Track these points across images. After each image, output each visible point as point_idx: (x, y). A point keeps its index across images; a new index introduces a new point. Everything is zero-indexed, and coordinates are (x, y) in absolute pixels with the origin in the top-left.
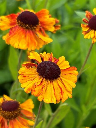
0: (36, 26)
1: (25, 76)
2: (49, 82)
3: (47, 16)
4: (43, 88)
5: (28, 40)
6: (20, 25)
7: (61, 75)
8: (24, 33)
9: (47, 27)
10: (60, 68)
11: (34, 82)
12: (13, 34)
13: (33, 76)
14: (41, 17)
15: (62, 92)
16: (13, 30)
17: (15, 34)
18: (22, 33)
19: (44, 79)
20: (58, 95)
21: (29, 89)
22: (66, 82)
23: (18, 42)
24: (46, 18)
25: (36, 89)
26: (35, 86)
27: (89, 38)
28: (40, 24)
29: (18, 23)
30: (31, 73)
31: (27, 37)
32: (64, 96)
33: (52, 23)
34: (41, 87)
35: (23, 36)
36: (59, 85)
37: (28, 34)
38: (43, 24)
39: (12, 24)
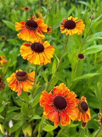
0: (36, 28)
1: (24, 50)
2: (37, 53)
3: (43, 23)
4: (33, 56)
5: (31, 36)
6: (27, 27)
7: (45, 50)
8: (29, 32)
9: (43, 30)
10: (44, 47)
11: (28, 53)
12: (23, 32)
13: (29, 50)
14: (39, 24)
15: (44, 59)
16: (23, 30)
17: (23, 33)
18: (27, 32)
19: (34, 52)
20: (42, 60)
21: (25, 57)
22: (47, 54)
23: (25, 37)
24: (42, 24)
25: (29, 57)
26: (29, 55)
27: (64, 33)
28: (38, 28)
29: (26, 27)
30: (27, 48)
31: (31, 34)
32: (45, 61)
33: (46, 27)
34: (32, 56)
35: (28, 34)
36: (43, 56)
37: (31, 33)
38: (40, 28)
39: (22, 27)
